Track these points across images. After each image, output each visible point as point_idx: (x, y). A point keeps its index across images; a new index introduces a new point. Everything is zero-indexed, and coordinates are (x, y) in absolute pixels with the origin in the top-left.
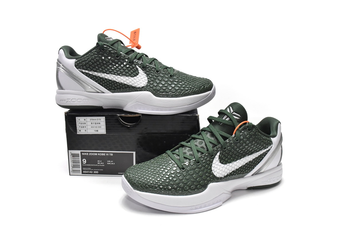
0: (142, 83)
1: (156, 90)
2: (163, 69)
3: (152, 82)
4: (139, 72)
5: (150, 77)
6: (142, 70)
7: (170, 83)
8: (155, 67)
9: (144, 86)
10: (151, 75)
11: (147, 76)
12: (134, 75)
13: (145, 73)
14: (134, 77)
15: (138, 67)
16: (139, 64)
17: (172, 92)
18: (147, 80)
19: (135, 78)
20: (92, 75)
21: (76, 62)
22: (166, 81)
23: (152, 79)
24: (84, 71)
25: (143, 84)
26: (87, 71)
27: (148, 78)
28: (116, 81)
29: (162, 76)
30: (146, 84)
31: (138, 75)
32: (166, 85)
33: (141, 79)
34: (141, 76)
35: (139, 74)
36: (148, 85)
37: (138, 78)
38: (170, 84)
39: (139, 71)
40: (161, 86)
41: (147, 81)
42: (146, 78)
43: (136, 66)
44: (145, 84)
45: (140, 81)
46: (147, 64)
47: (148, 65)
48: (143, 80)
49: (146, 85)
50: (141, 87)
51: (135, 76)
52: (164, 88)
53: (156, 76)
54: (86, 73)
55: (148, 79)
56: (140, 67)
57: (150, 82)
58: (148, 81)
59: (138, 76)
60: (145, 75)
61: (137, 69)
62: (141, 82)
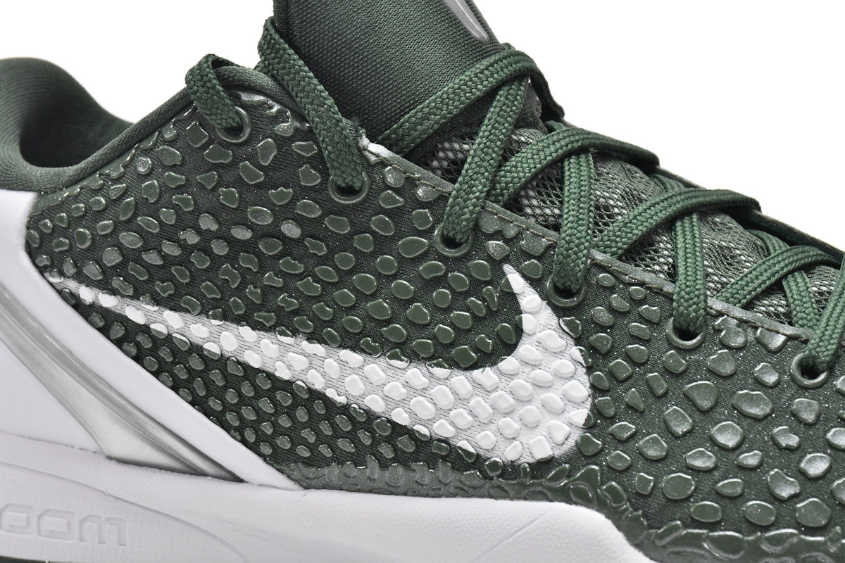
0: (542, 430)
1: (656, 503)
2: (748, 306)
3: (626, 427)
4: (519, 331)
5: (611, 375)
6: (547, 314)
7: (793, 440)
8: (669, 288)
9: (558, 453)
10: (628, 357)
11: (590, 370)
12: (477, 350)
13: (578, 342)
14: (476, 373)
15: (516, 281)
16: (530, 256)
17: (798, 526)
18: (579, 404)
19: (486, 375)
20: (145, 329)
21: (33, 222)
22: (756, 419)
23: (632, 395)
24: (87, 294)
25: (550, 438)
26: (108, 301)
27: (593, 387)
28: (330, 393)
29: (728, 369)
30: (576, 436)
31: (510, 348)
32: (751, 459)
33: (538, 386)
34: (535, 366)
35: (525, 348)
36: (590, 451)
37: (511, 376)
38: (789, 449)
39: (528, 322)
40: (699, 463)
41: (581, 415)
42: (580, 388)
43: (507, 268)
44: (559, 437)
45: (523, 410)
46: (599, 256)
47: (604, 269)
48: (553, 397)
49: (571, 443)
50: (526, 459)
51: (488, 358)
52: (731, 484)
53: (667, 372)
54: (106, 313)
55: (596, 389)
56: (535, 283)
57: (612, 420)
58: (596, 411)
59: (508, 363)
60: (575, 352)
61: (510, 298)
62: (530, 419)
